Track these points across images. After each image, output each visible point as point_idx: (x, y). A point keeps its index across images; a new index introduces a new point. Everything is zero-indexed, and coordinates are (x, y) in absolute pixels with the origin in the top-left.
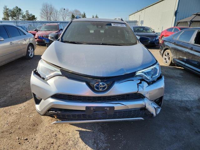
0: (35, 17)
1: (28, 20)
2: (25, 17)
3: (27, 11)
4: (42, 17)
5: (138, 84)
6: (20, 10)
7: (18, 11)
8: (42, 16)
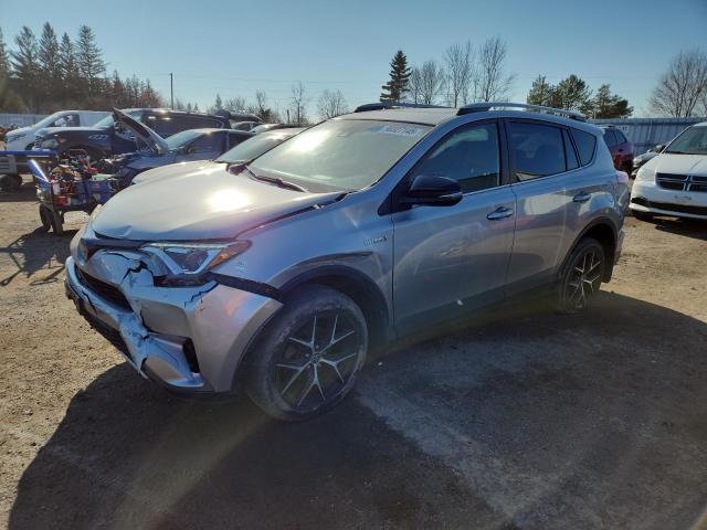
0: (628, 107)
1: (599, 116)
2: (592, 108)
3: (605, 88)
4: (656, 105)
5: (130, 270)
6: (581, 85)
7: (571, 90)
8: (660, 101)
